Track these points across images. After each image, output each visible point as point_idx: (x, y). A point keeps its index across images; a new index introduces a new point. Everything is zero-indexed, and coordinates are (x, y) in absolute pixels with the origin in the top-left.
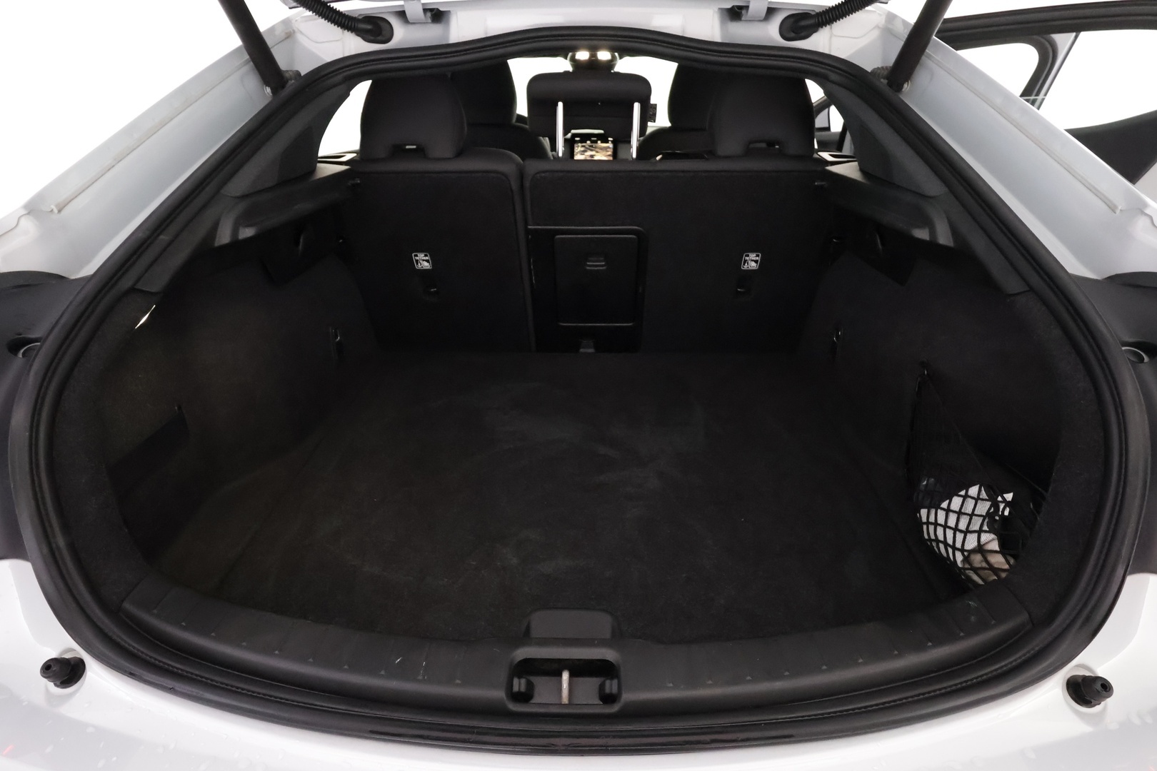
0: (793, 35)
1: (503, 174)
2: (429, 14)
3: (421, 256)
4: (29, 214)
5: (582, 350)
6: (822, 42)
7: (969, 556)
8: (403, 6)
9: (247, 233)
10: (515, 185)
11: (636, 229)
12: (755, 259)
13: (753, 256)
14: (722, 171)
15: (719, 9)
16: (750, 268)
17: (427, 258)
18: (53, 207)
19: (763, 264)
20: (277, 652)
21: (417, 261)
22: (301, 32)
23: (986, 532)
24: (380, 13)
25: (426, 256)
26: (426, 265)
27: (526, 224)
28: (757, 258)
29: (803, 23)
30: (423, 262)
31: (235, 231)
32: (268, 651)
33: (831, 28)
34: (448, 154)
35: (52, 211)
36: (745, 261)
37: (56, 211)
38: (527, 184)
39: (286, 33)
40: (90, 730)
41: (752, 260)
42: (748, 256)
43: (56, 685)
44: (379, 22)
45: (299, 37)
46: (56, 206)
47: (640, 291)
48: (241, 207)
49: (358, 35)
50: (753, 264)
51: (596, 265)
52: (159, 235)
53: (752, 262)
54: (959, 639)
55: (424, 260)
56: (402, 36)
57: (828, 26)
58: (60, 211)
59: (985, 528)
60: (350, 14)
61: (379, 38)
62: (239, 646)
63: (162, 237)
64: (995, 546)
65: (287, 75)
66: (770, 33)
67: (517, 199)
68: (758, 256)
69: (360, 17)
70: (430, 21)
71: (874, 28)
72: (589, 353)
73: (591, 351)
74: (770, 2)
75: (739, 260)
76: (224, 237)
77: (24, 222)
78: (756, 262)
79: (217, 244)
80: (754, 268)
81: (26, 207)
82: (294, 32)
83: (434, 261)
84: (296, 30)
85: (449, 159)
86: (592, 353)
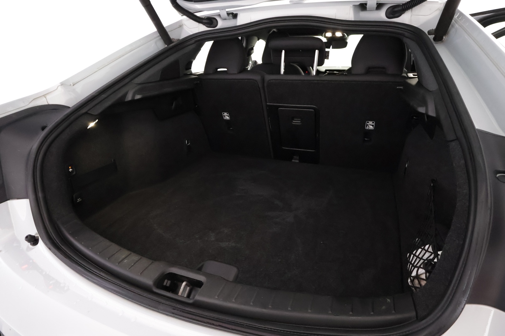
0: (391, 16)
1: (256, 81)
2: (231, 15)
3: (225, 114)
4: (61, 85)
5: (293, 161)
6: (406, 18)
7: (413, 280)
8: (219, 13)
9: (138, 97)
10: (260, 85)
11: (313, 107)
12: (372, 124)
13: (371, 123)
14: (352, 81)
15: (353, 5)
16: (370, 129)
17: (228, 115)
18: (71, 84)
19: (376, 127)
20: (90, 248)
21: (224, 116)
22: (185, 25)
23: (421, 268)
24: (212, 16)
25: (227, 114)
26: (228, 118)
27: (266, 102)
28: (373, 124)
29: (396, 9)
30: (226, 116)
31: (134, 95)
32: (87, 247)
33: (412, 11)
34: (236, 72)
35: (71, 85)
36: (367, 125)
37: (72, 85)
38: (265, 85)
39: (179, 25)
40: (31, 261)
41: (371, 125)
42: (368, 123)
43: (31, 244)
44: (212, 20)
45: (184, 27)
46: (72, 84)
47: (317, 136)
48: (138, 87)
49: (204, 25)
50: (371, 127)
51: (297, 122)
52: (102, 95)
53: (370, 126)
54: (370, 315)
55: (227, 116)
56: (221, 24)
57: (410, 10)
58: (73, 85)
59: (422, 266)
60: (200, 17)
61: (212, 26)
62: (81, 243)
63: (103, 96)
64: (423, 277)
65: (173, 40)
66: (381, 15)
67: (262, 91)
68: (373, 123)
69: (205, 18)
70: (232, 18)
71: (436, 10)
72: (296, 162)
73: (297, 161)
74: (377, 1)
75: (364, 125)
76: (129, 98)
77: (59, 88)
78: (373, 126)
79: (126, 100)
80: (372, 129)
81: (61, 83)
82: (183, 25)
83: (230, 116)
84: (183, 24)
85: (236, 74)
86: (297, 162)
